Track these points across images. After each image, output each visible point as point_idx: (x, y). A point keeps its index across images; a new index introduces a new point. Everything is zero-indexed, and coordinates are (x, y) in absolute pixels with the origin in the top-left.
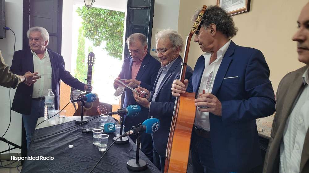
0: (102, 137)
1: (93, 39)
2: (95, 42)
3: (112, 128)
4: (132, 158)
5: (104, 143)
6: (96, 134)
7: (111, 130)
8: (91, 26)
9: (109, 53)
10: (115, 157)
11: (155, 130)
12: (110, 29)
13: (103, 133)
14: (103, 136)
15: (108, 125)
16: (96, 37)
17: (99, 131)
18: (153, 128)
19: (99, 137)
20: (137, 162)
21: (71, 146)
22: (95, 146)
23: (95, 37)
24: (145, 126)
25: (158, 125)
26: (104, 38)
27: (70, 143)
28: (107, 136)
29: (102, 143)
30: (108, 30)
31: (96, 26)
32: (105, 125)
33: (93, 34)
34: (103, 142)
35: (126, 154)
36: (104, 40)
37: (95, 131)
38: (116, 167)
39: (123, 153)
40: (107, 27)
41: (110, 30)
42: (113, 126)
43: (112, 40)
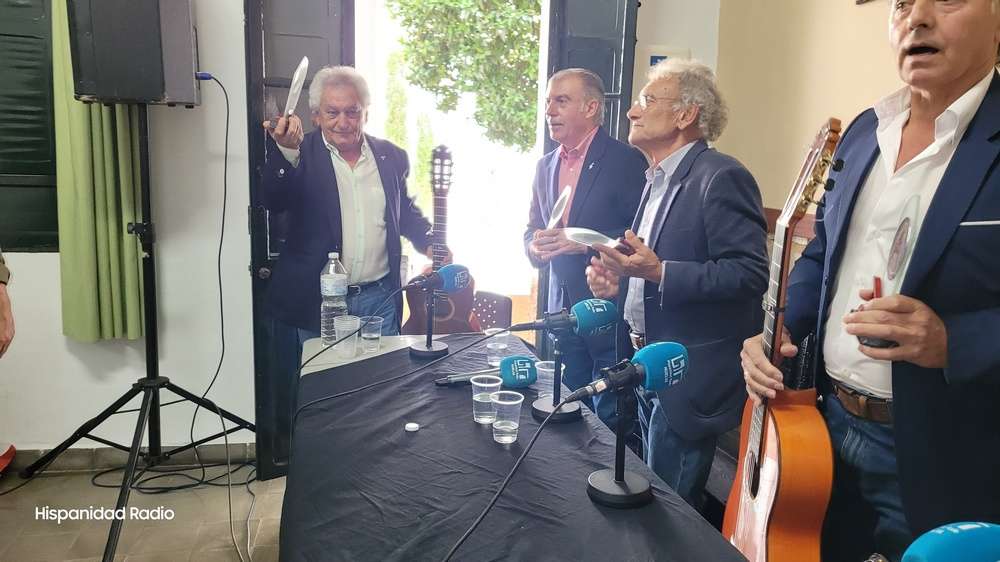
0: (500, 400)
1: (435, 89)
2: (441, 98)
3: (524, 373)
4: (599, 467)
5: (507, 418)
6: (482, 389)
7: (522, 377)
8: (431, 49)
9: (486, 130)
10: (545, 462)
11: (674, 378)
12: (488, 53)
13: (502, 389)
14: (502, 397)
15: (511, 361)
16: (445, 82)
17: (490, 381)
18: (666, 374)
19: (494, 398)
20: (620, 478)
21: (412, 426)
22: (479, 425)
23: (441, 84)
24: (641, 367)
25: (682, 363)
26: (469, 83)
27: (409, 418)
28: (518, 398)
29: (501, 417)
30: (483, 56)
31: (445, 50)
32: (503, 364)
33: (434, 75)
34: (503, 414)
35: (578, 452)
36: (470, 90)
37: (477, 380)
38: (552, 492)
39: (568, 448)
40: (479, 50)
41: (488, 57)
42: (528, 365)
43: (494, 91)
